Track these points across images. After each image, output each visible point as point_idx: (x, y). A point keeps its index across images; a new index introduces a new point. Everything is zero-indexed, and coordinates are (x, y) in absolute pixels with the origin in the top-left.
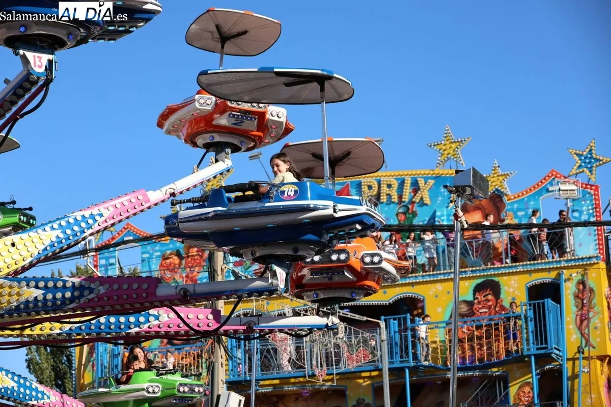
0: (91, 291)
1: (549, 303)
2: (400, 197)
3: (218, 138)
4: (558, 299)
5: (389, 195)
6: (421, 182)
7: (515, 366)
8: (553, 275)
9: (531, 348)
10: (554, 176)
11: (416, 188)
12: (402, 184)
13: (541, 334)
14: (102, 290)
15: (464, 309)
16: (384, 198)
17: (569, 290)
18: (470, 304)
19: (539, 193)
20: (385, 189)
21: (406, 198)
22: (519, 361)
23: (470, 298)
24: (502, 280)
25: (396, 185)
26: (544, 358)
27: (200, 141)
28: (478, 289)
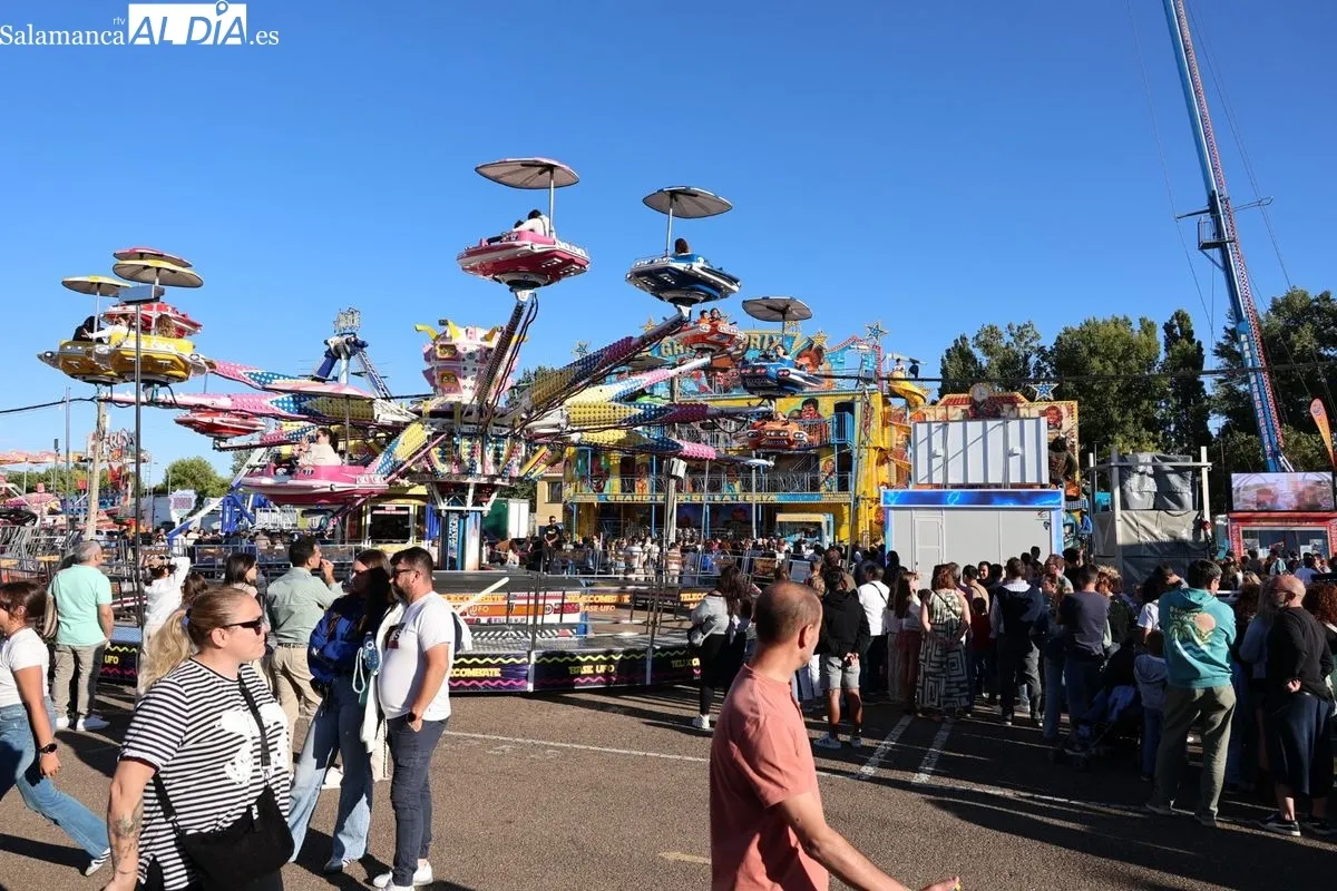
0: (671, 410)
1: (848, 414)
2: (761, 347)
3: (706, 346)
4: (852, 412)
5: (755, 345)
6: (775, 339)
7: (824, 449)
8: (850, 398)
9: (834, 440)
10: (855, 341)
11: (771, 342)
12: (763, 338)
13: (841, 432)
14: (676, 410)
15: (796, 414)
16: (752, 346)
17: (858, 407)
18: (800, 412)
19: (844, 349)
20: (753, 341)
21: (765, 347)
22: (828, 447)
23: (800, 408)
24: (820, 399)
25: (759, 339)
26: (842, 446)
27: (695, 346)
28: (805, 403)
